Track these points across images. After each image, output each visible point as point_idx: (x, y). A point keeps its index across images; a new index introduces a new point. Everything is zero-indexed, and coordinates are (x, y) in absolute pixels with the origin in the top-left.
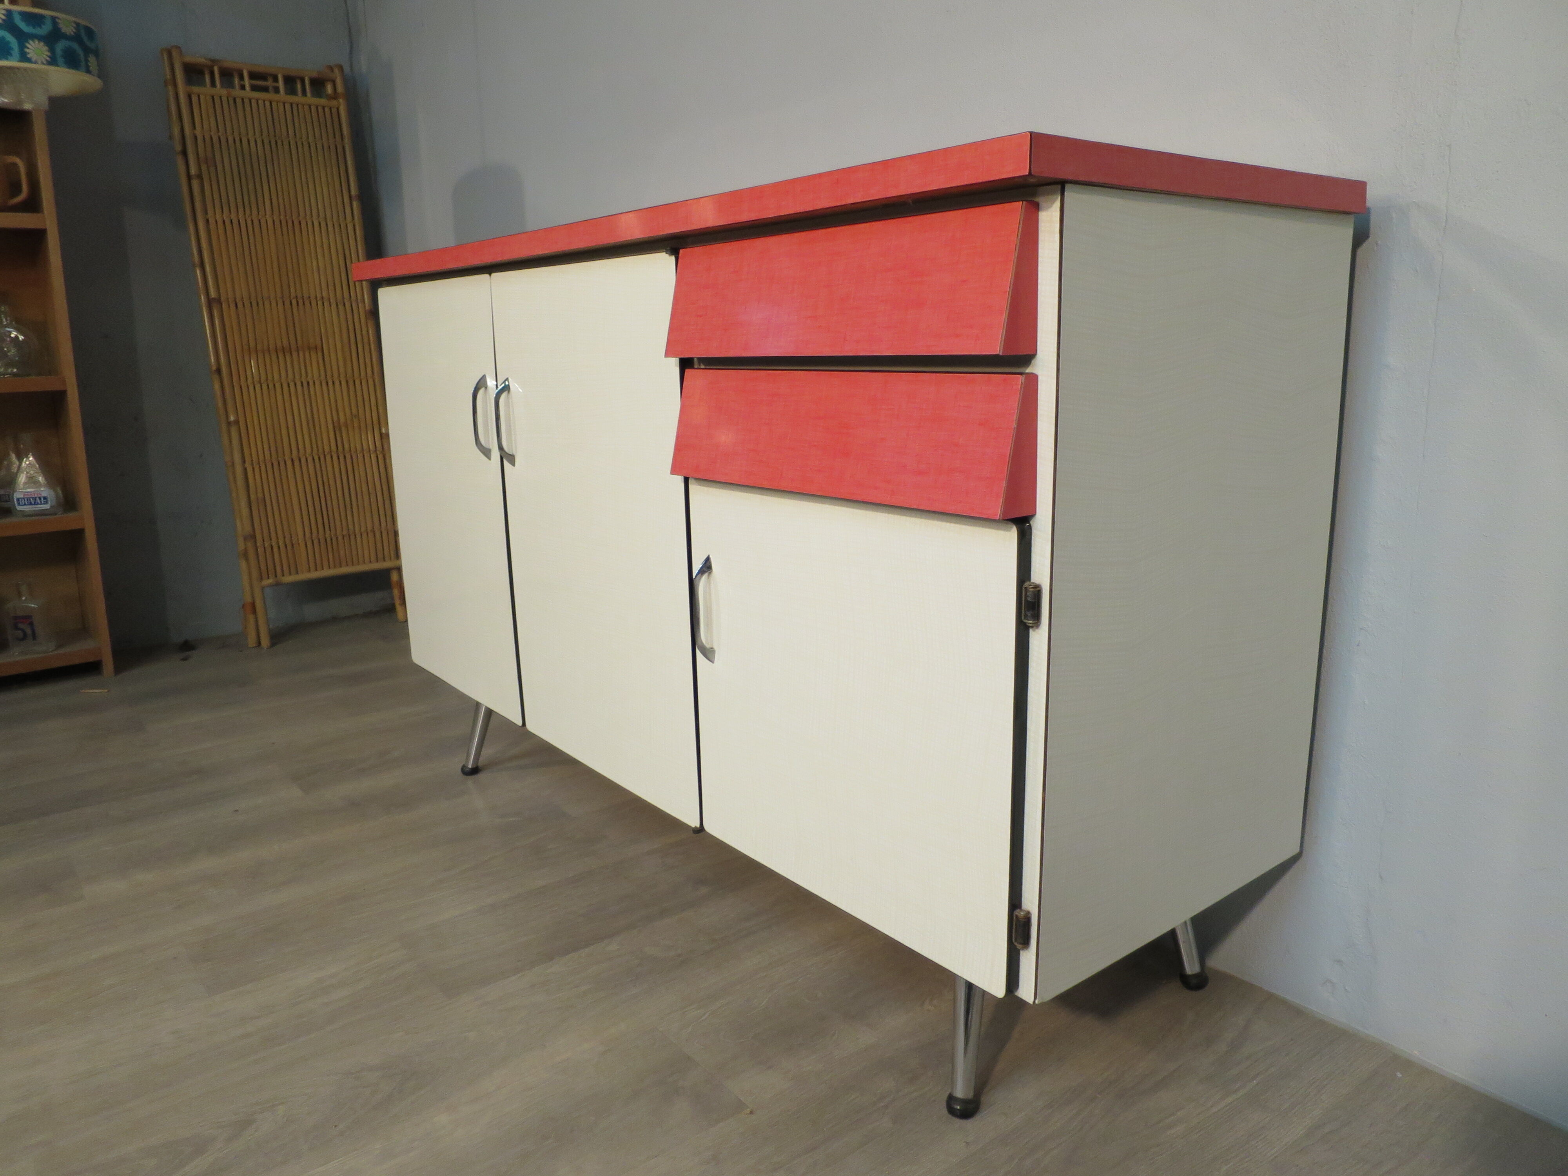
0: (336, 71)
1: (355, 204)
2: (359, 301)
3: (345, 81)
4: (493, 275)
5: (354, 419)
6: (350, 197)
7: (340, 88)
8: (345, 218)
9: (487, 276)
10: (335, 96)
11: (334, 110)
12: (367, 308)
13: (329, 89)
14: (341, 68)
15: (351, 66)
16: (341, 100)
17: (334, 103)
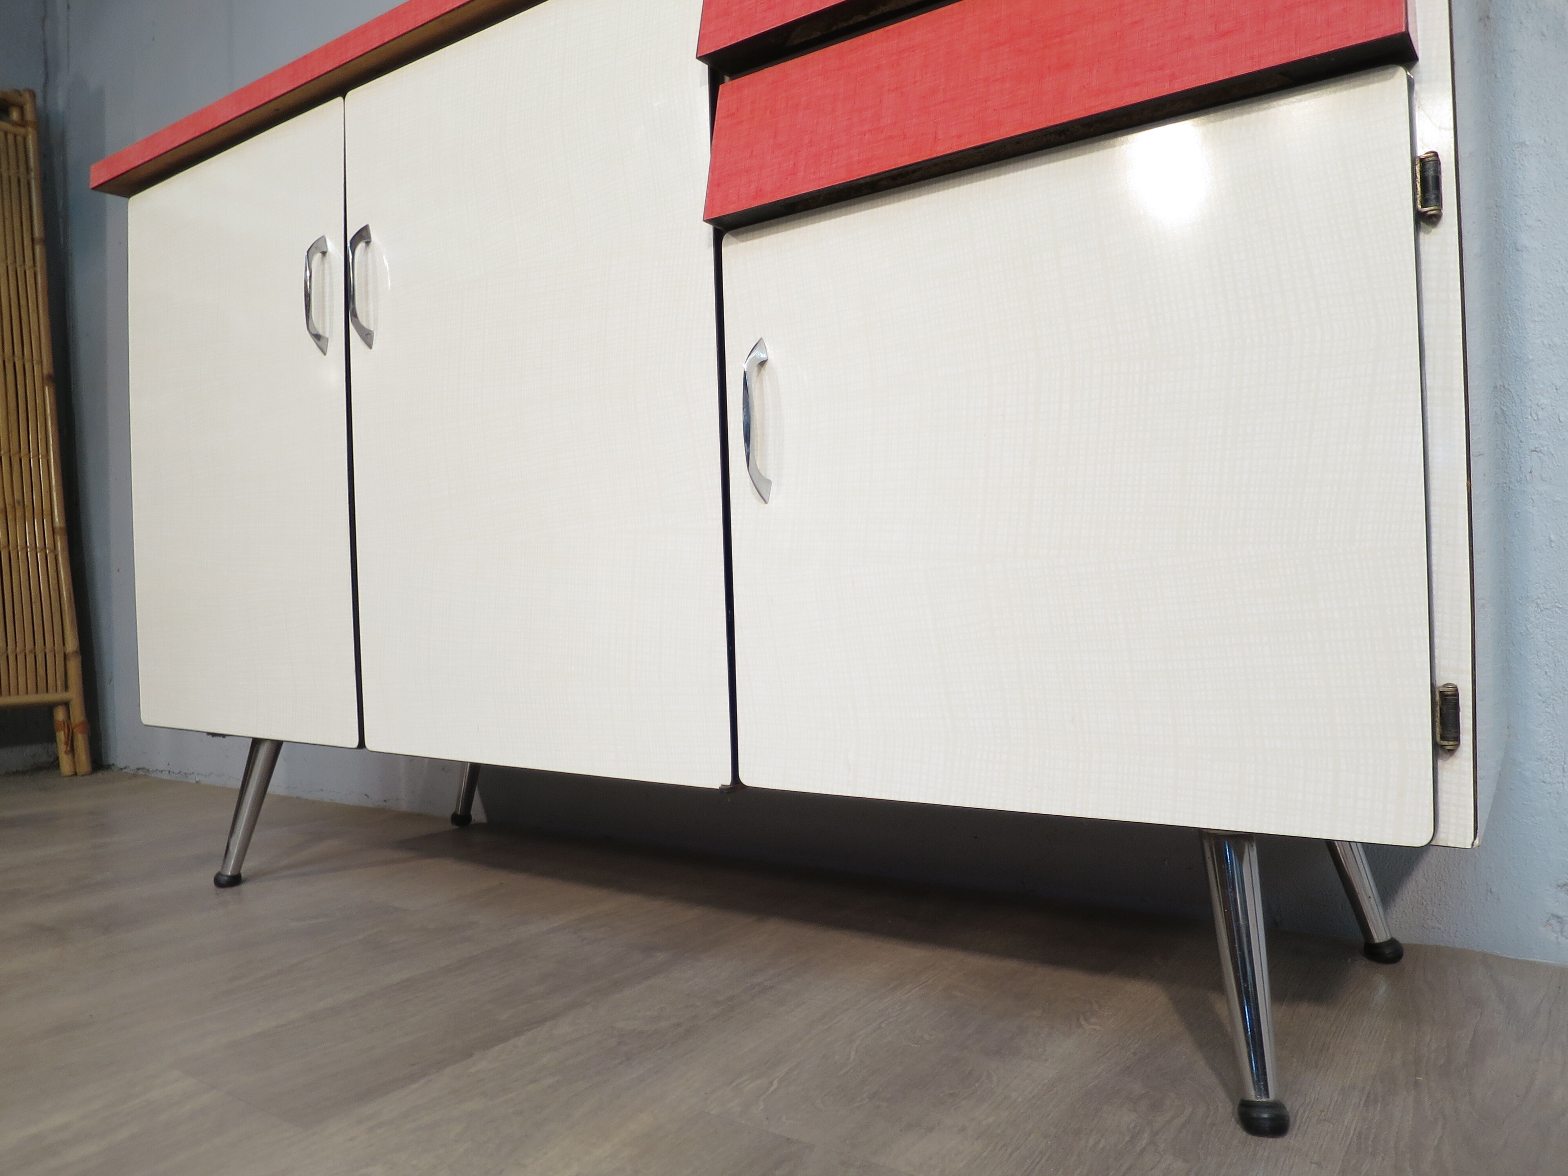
0: (27, 96)
1: (38, 249)
2: (35, 362)
3: (36, 110)
4: (350, 94)
5: (16, 505)
6: (33, 239)
7: (30, 116)
8: (24, 261)
9: (339, 99)
10: (23, 123)
11: (20, 139)
12: (45, 372)
13: (15, 115)
14: (33, 95)
15: (45, 99)
16: (30, 129)
17: (21, 130)
